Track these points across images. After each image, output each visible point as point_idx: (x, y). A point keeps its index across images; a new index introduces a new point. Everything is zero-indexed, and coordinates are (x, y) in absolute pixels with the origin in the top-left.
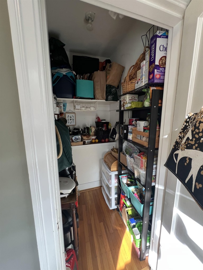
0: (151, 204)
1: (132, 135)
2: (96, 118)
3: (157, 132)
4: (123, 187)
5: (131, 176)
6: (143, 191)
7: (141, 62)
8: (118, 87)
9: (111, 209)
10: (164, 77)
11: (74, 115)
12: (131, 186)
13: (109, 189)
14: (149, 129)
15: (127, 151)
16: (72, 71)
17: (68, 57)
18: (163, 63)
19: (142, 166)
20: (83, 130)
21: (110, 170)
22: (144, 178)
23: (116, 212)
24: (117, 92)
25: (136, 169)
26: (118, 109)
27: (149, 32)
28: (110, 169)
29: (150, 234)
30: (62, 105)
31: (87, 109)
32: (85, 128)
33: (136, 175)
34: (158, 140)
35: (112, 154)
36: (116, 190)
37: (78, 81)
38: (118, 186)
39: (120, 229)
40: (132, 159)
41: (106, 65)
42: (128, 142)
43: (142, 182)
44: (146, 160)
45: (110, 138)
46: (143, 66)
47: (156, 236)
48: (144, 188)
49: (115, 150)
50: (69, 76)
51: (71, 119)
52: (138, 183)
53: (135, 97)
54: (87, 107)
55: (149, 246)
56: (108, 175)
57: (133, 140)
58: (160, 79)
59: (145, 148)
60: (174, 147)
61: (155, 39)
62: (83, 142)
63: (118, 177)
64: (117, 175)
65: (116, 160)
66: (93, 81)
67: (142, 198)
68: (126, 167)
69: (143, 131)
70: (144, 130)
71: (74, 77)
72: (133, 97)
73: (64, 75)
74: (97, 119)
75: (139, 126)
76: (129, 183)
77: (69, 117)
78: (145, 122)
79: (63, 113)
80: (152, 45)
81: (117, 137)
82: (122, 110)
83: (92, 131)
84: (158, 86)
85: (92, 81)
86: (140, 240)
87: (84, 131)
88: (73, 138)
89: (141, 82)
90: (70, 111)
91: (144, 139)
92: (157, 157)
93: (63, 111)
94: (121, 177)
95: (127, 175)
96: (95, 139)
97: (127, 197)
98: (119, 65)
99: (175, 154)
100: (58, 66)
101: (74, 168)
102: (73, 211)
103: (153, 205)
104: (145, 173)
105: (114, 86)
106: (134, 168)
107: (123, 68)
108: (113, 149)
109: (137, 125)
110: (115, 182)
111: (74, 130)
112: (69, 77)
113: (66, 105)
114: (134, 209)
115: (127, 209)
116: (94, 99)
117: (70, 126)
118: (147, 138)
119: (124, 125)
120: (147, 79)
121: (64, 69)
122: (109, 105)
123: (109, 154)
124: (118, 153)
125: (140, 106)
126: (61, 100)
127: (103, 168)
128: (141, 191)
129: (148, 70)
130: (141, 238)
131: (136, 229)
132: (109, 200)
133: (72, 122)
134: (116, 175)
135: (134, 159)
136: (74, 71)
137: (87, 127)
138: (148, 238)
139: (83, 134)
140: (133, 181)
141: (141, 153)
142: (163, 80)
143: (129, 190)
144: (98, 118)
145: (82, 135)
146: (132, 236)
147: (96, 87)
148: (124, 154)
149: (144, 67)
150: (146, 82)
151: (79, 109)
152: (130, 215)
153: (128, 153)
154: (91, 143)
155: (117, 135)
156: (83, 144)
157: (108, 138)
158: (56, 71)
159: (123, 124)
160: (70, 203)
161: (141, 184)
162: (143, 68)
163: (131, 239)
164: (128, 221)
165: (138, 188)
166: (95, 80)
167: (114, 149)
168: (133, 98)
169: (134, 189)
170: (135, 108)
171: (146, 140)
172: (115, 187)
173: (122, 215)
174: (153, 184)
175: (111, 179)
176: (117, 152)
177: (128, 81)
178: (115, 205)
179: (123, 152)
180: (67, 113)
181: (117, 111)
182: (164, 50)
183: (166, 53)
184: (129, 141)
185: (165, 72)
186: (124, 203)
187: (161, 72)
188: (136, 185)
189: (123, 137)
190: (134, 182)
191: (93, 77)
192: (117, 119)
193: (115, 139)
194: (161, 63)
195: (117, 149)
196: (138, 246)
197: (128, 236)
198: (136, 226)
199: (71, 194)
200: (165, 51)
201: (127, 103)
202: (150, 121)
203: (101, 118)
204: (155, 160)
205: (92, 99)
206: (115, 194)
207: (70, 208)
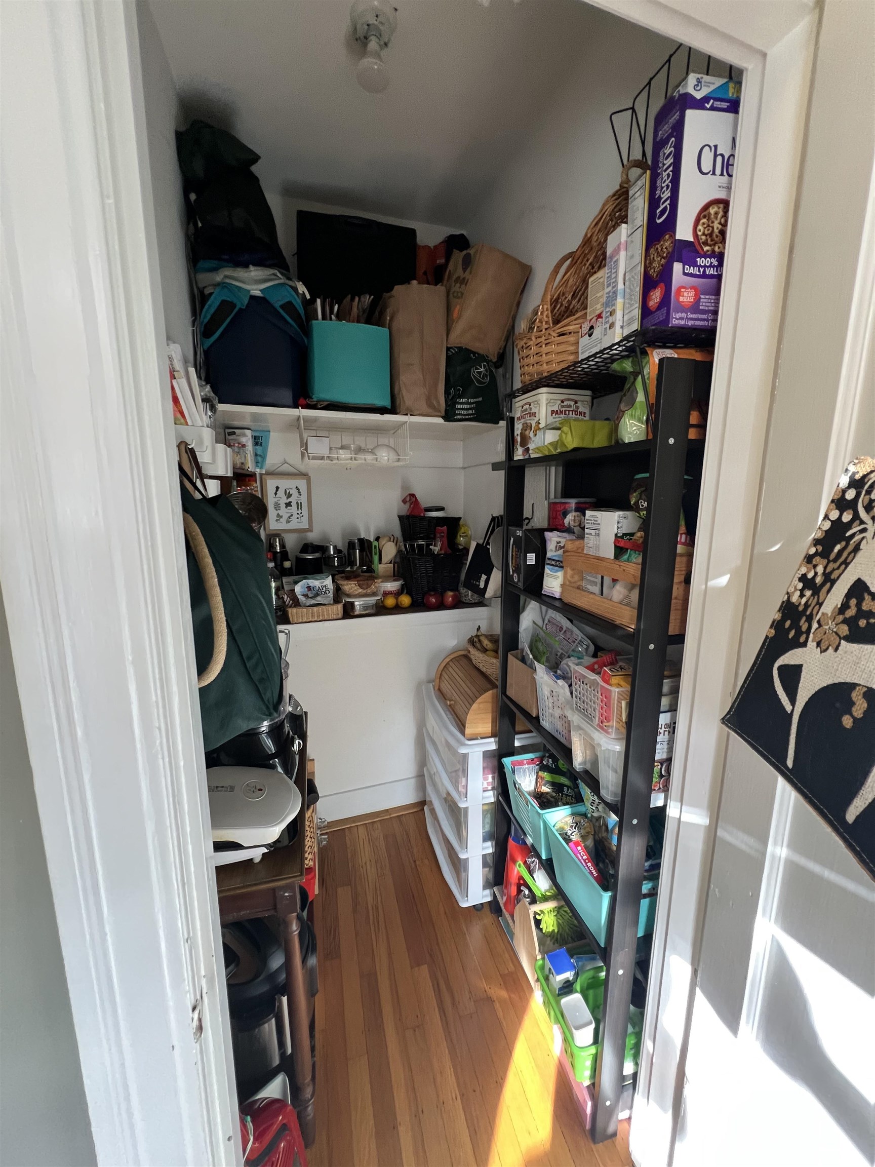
0: (646, 887)
1: (560, 574)
2: (404, 501)
3: (678, 559)
4: (518, 811)
5: (555, 760)
6: (610, 827)
7: (607, 235)
8: (503, 359)
9: (464, 905)
10: (718, 300)
11: (302, 484)
12: (556, 805)
13: (458, 815)
14: (643, 548)
15: (537, 648)
16: (289, 279)
17: (275, 219)
18: (711, 235)
19: (608, 719)
20: (345, 551)
21: (463, 732)
22: (616, 772)
23: (488, 918)
24: (496, 380)
25: (579, 728)
26: (501, 457)
27: (645, 94)
28: (462, 727)
29: (638, 1021)
30: (247, 439)
31: (361, 456)
32: (351, 545)
33: (579, 759)
34: (681, 597)
35: (470, 660)
36: (488, 820)
37: (319, 326)
38: (498, 803)
39: (504, 994)
40: (561, 682)
41: (448, 258)
42: (544, 608)
43: (608, 788)
44: (628, 688)
45: (463, 590)
46: (617, 251)
47: (668, 1040)
48: (613, 818)
49: (486, 642)
50: (277, 301)
51: (288, 505)
52: (586, 792)
53: (576, 402)
54: (359, 450)
55: (635, 1076)
56: (454, 752)
57: (566, 600)
58: (695, 307)
59: (620, 632)
60: (773, 631)
61: (676, 116)
62: (345, 606)
63: (496, 763)
64: (494, 756)
65: (489, 686)
66: (390, 328)
67: (604, 862)
68: (535, 721)
69: (612, 557)
70: (620, 551)
71: (301, 311)
72: (569, 400)
73: (253, 298)
74: (407, 506)
75: (593, 532)
76: (545, 789)
77: (281, 493)
78: (621, 513)
79: (252, 476)
80: (659, 146)
81: (494, 583)
82: (516, 458)
83: (384, 559)
84: (686, 346)
85: (386, 331)
86: (593, 1050)
87: (346, 557)
88: (299, 589)
89: (608, 326)
90: (286, 468)
91: (618, 592)
92: (677, 675)
93: (251, 466)
94: (514, 764)
95: (538, 754)
96: (397, 594)
97: (538, 856)
98: (507, 256)
99: (780, 668)
100: (226, 257)
101: (298, 722)
102: (287, 925)
103: (653, 894)
104: (618, 747)
105: (481, 352)
106: (568, 725)
107: (525, 273)
108: (477, 636)
109: (583, 529)
110: (485, 785)
111: (301, 552)
112: (277, 305)
113: (268, 438)
114: (567, 909)
115: (536, 908)
116: (393, 410)
117: (283, 535)
118: (633, 587)
119: (525, 527)
120: (636, 312)
121: (252, 268)
122: (462, 443)
123: (461, 659)
124: (496, 658)
125: (599, 440)
126: (241, 416)
127: (432, 722)
128: (600, 827)
129: (640, 269)
130: (596, 1041)
131: (575, 999)
132: (459, 866)
133: (296, 516)
134: (487, 755)
135: (570, 686)
136: (300, 279)
137: (361, 541)
138: (630, 1041)
139: (343, 572)
140: (564, 780)
141: (604, 657)
142: (711, 317)
143: (546, 825)
144: (411, 500)
145: (338, 574)
146: (556, 1032)
147: (403, 359)
148: (523, 660)
149: (622, 255)
150: (629, 324)
151: (322, 458)
152: (551, 935)
153: (544, 659)
154: (380, 610)
155: (496, 577)
156: (340, 615)
157: (455, 589)
158: (218, 277)
159: (520, 525)
160: (274, 890)
161: (600, 797)
162: (616, 261)
163: (553, 1039)
164: (540, 962)
165: (584, 815)
166: (395, 325)
167: (482, 638)
168: (570, 406)
169: (569, 820)
170: (575, 450)
171: (627, 596)
172: (486, 807)
173: (512, 935)
174: (657, 800)
175: (465, 772)
176: (496, 651)
177: (545, 326)
178: (485, 888)
179: (523, 650)
180: (269, 473)
181: (496, 467)
182: (718, 171)
183: (730, 183)
184: (547, 601)
185: (719, 277)
186: (524, 880)
187: (704, 276)
188: (579, 799)
189: (521, 585)
190: (568, 787)
191: (388, 310)
192: (497, 506)
193: (487, 595)
194: (704, 234)
195: (493, 639)
196: (582, 1077)
197: (539, 1026)
198: (578, 986)
199: (278, 845)
200: (722, 174)
201: (541, 426)
202: (648, 509)
203: (424, 502)
204: (666, 689)
205: (382, 411)
206: (484, 840)
207: (272, 913)
